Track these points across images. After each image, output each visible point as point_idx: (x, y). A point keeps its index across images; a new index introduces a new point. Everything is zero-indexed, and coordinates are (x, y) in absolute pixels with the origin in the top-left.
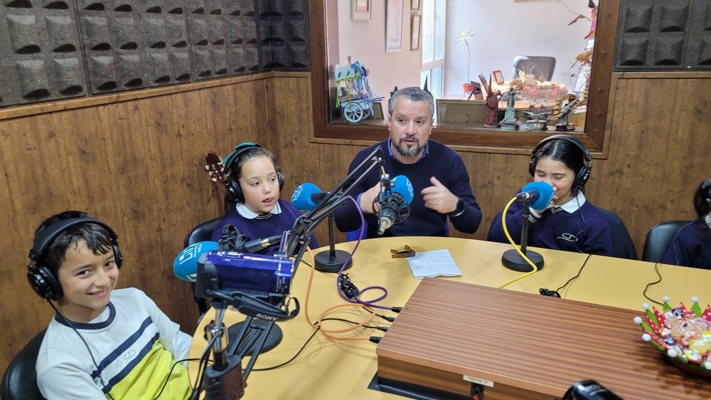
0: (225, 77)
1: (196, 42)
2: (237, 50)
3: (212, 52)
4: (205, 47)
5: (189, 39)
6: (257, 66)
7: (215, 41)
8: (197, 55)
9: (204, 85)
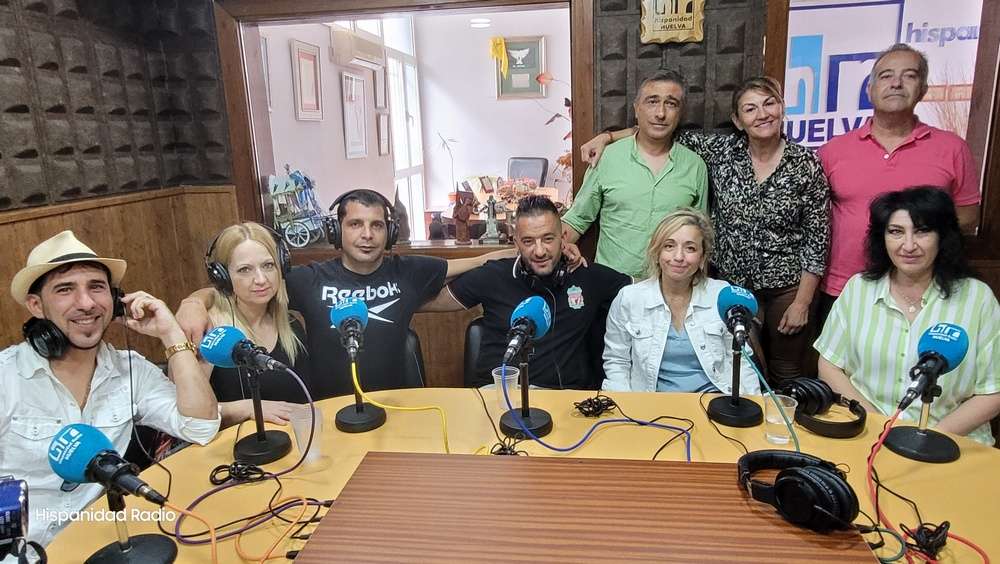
0: (105, 196)
1: (53, 150)
2: (123, 159)
3: (80, 164)
4: (69, 156)
5: (41, 147)
6: (156, 179)
7: (85, 148)
8: (54, 168)
9: (69, 207)
